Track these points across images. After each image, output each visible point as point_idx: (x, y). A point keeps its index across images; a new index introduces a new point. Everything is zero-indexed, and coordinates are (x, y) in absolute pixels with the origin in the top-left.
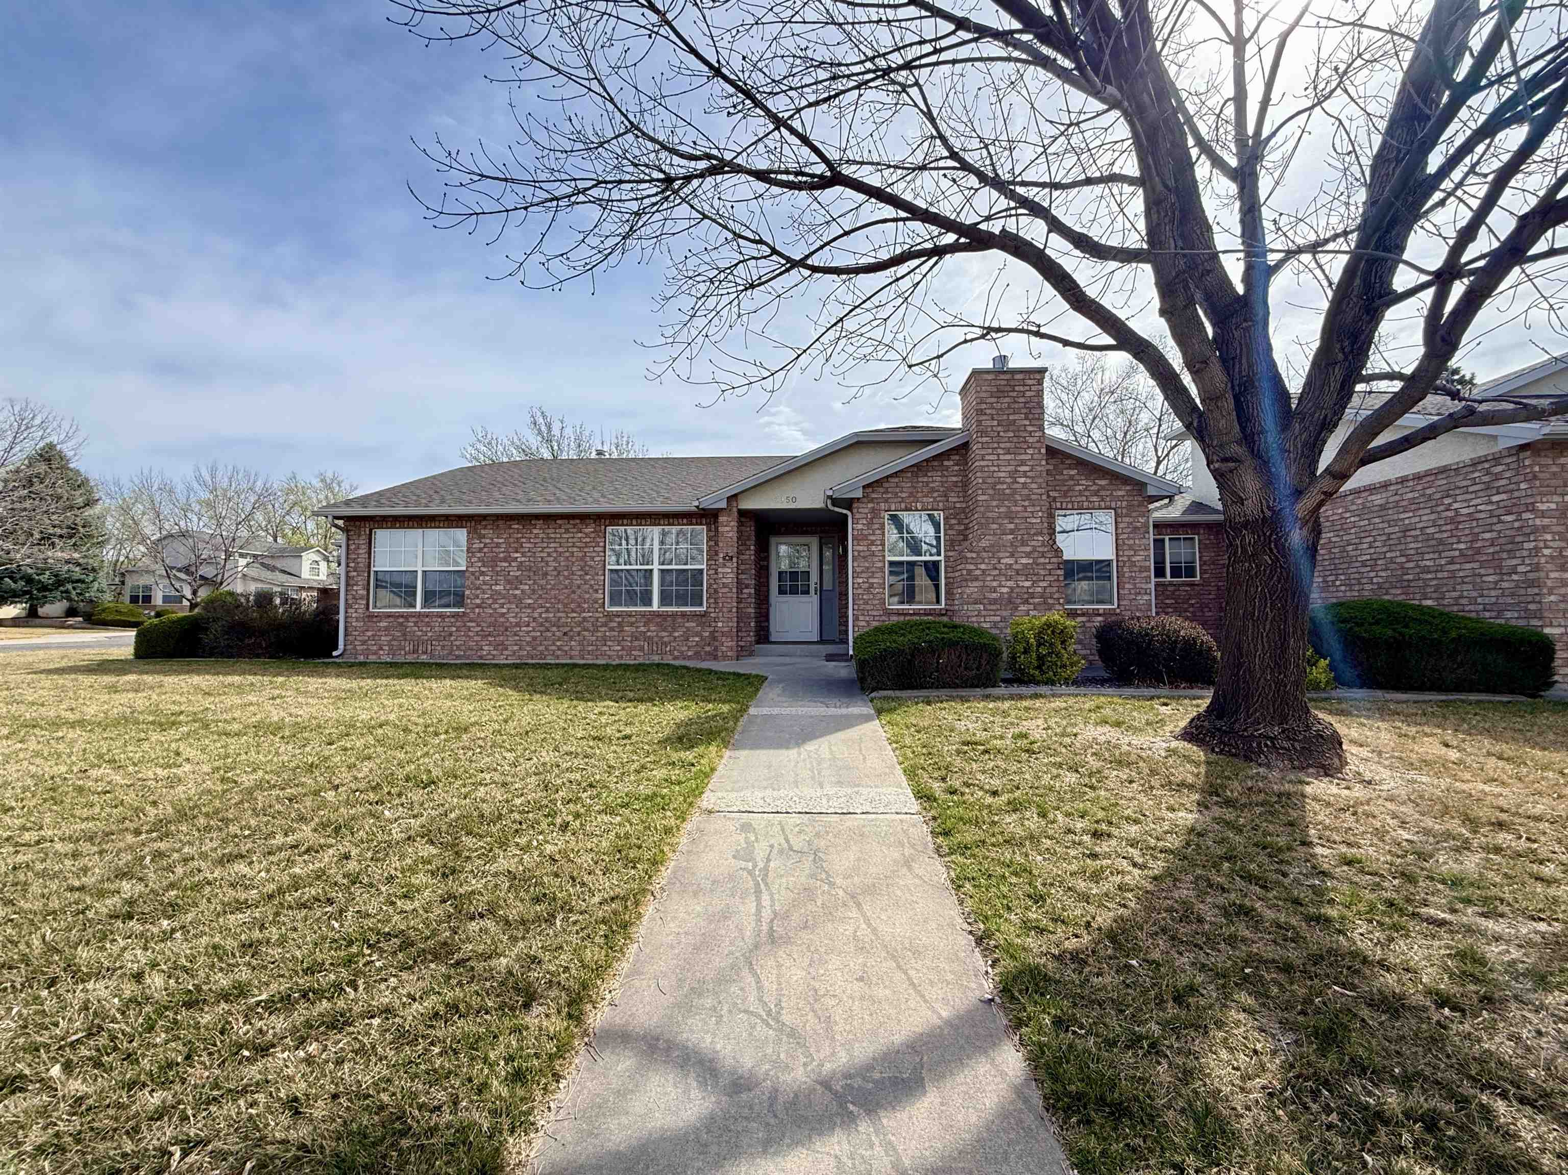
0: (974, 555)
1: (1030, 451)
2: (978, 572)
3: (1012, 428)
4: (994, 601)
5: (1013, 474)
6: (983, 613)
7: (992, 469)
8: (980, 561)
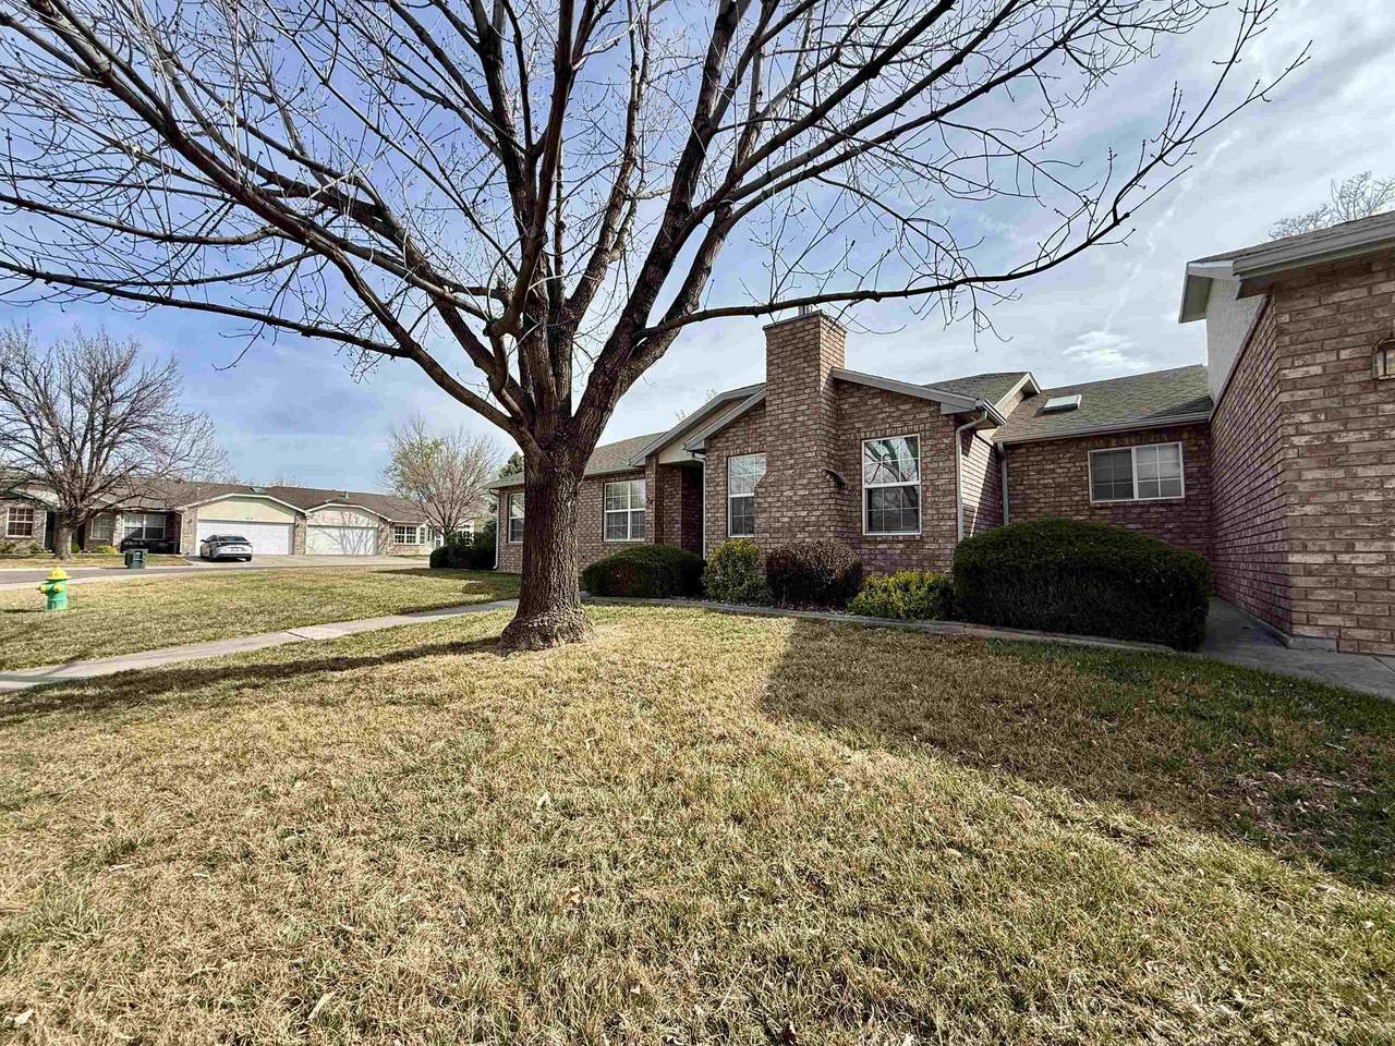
0: (763, 490)
1: (807, 391)
2: (766, 505)
3: (793, 372)
4: (777, 530)
5: (793, 415)
6: (770, 540)
7: (777, 412)
8: (767, 495)
